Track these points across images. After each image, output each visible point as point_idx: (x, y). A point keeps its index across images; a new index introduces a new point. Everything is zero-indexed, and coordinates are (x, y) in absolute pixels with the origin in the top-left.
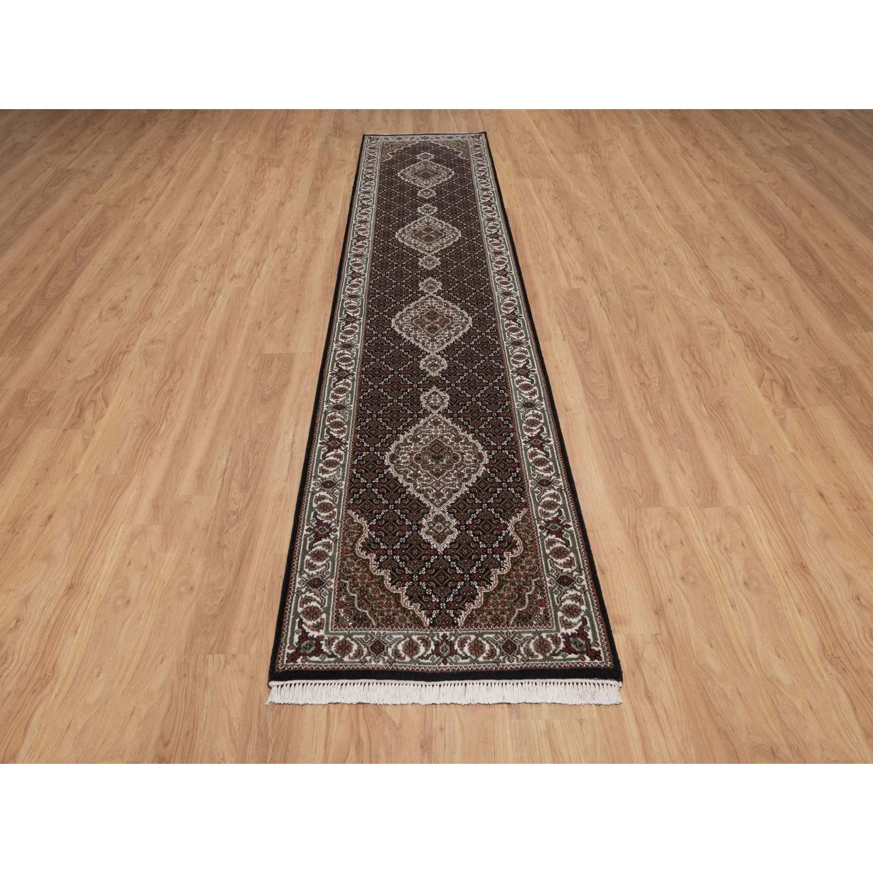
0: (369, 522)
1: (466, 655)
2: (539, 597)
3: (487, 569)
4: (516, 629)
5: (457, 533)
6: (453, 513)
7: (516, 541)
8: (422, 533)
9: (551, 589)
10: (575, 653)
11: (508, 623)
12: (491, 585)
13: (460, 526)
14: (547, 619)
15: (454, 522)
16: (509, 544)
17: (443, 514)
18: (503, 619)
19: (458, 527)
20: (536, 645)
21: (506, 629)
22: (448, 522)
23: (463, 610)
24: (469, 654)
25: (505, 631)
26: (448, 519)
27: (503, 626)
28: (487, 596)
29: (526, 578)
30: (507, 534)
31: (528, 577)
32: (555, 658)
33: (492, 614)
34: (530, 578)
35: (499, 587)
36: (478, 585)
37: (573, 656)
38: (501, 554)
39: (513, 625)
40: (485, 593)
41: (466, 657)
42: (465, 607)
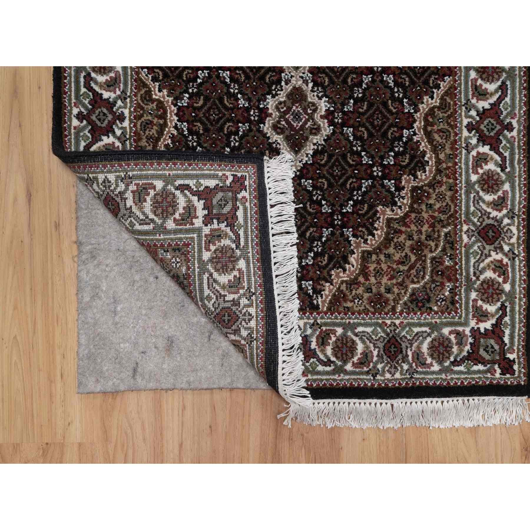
0: (176, 99)
1: (329, 360)
2: (448, 263)
3: (372, 207)
4: (405, 318)
5: (327, 130)
6: (322, 85)
7: (424, 153)
8: (267, 128)
9: (468, 247)
10: (484, 363)
11: (394, 309)
12: (373, 235)
13: (332, 113)
14: (453, 302)
15: (323, 105)
16: (412, 158)
17: (304, 87)
18: (387, 301)
19: (329, 115)
20: (432, 347)
21: (390, 318)
22: (313, 104)
23: (327, 281)
24: (333, 359)
25: (388, 322)
26: (311, 98)
27: (386, 314)
28: (366, 256)
29: (432, 226)
30: (410, 139)
31: (436, 224)
32: (456, 368)
33: (371, 292)
34: (438, 226)
35: (388, 241)
36: (354, 236)
37: (480, 367)
38: (398, 180)
39: (401, 313)
40: (363, 252)
41: (328, 363)
42: (331, 276)
